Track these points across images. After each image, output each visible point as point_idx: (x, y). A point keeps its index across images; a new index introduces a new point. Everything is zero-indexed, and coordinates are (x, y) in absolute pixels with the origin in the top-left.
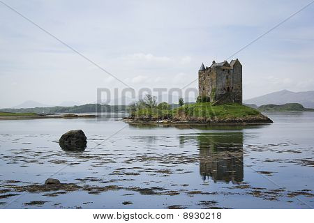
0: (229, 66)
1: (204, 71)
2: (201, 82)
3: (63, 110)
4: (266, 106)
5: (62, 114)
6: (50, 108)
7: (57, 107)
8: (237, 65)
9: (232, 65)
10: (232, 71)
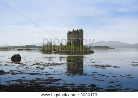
0: (79, 31)
1: (69, 33)
2: (68, 37)
3: (18, 47)
4: (95, 47)
5: (17, 49)
6: (13, 47)
7: (16, 46)
8: (82, 31)
9: (80, 31)
10: (79, 33)
